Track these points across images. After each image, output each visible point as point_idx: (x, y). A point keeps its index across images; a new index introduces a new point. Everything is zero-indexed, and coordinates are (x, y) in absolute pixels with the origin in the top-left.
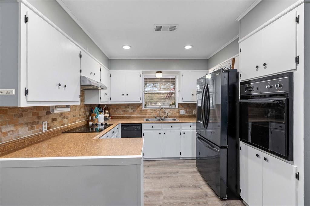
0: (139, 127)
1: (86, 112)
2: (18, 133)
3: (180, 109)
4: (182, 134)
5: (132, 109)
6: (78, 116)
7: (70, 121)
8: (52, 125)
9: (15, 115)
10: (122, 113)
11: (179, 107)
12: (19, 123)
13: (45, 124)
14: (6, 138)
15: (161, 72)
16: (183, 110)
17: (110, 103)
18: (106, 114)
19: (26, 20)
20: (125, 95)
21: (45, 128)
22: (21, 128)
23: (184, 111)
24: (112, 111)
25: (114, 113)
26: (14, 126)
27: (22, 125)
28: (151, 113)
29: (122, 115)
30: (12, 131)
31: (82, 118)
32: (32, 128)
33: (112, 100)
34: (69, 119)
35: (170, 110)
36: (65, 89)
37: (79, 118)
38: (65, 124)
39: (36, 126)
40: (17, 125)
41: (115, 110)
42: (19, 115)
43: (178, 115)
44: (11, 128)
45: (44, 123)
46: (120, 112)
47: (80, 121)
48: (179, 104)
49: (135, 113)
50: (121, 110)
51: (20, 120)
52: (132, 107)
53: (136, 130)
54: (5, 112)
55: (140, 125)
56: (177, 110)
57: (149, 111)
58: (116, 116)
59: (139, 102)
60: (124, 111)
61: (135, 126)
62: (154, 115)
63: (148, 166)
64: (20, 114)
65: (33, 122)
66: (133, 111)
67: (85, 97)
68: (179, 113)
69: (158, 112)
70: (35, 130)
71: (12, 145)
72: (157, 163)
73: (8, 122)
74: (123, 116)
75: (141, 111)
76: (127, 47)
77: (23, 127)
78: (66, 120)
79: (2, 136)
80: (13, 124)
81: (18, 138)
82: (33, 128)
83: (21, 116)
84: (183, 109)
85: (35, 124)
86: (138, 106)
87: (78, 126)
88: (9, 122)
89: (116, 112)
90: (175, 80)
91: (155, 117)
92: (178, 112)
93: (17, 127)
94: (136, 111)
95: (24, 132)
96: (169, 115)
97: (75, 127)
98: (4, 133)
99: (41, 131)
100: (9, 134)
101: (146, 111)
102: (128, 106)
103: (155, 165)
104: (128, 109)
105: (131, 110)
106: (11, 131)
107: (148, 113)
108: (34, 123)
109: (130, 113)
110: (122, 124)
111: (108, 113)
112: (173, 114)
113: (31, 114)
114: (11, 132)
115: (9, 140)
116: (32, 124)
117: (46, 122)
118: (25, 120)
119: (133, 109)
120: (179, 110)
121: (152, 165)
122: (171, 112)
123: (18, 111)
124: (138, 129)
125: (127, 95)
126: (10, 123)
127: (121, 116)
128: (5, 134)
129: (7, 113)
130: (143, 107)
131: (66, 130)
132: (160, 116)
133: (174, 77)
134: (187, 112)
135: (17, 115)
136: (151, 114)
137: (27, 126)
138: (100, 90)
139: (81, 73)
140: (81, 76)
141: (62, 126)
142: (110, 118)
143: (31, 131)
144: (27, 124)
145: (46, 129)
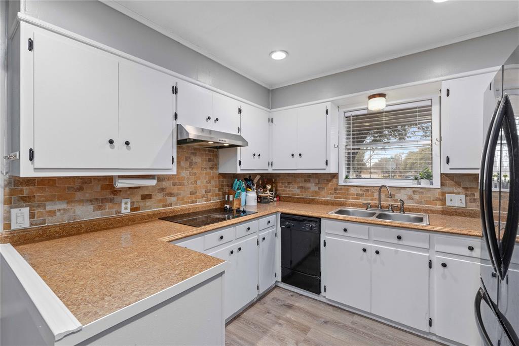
0: (314, 225)
1: (222, 186)
2: (74, 213)
3: (446, 189)
4: (436, 265)
5: (316, 184)
6: (203, 192)
7: (183, 200)
8: (141, 204)
9: (68, 188)
10: (298, 191)
11: (442, 184)
12: (77, 199)
13: (126, 203)
14: (54, 218)
15: (382, 95)
16: (459, 193)
17: (270, 171)
18: (268, 192)
19: (31, 46)
20: (296, 155)
21: (126, 208)
22: (80, 207)
23: (463, 197)
24: (281, 187)
25: (284, 190)
26: (68, 203)
27: (81, 202)
28: (358, 196)
29: (298, 195)
30: (64, 209)
31: (213, 195)
32: (100, 208)
33: (274, 167)
34: (180, 196)
35: (414, 192)
36: (129, 149)
37: (206, 196)
38: (170, 205)
39: (108, 205)
40: (72, 202)
41: (287, 185)
42: (75, 188)
43: (439, 207)
44: (63, 206)
45: (124, 201)
46: (294, 190)
47: (207, 200)
48: (444, 176)
49: (323, 193)
50: (296, 186)
51: (79, 195)
52: (317, 181)
53: (307, 231)
54: (51, 183)
55: (318, 220)
56: (437, 194)
57: (352, 190)
58: (287, 197)
59: (325, 169)
60: (302, 188)
61: (306, 222)
62: (366, 202)
63: (326, 322)
64: (79, 187)
65: (102, 200)
66: (319, 188)
67: (220, 160)
68: (443, 201)
69: (376, 195)
70: (107, 210)
71: (58, 229)
72: (352, 323)
73: (56, 197)
74: (300, 198)
75: (336, 189)
76: (279, 56)
77: (83, 205)
78: (173, 199)
79: (47, 216)
80: (64, 200)
81: (75, 220)
82: (102, 208)
83: (81, 189)
84: (460, 190)
85: (107, 202)
86: (330, 179)
87: (198, 210)
88: (58, 197)
89: (288, 189)
90: (430, 110)
91: (367, 206)
92: (441, 200)
93: (73, 204)
94: (324, 189)
95: (85, 212)
96: (407, 204)
97: (191, 212)
98: (50, 211)
99: (119, 212)
100: (58, 214)
101: (348, 190)
102: (307, 177)
103: (345, 327)
104: (308, 185)
105: (315, 186)
106: (62, 209)
107: (352, 194)
108: (104, 200)
109: (313, 193)
110: (282, 213)
111: (271, 190)
112: (420, 203)
113: (99, 187)
114: (62, 211)
115: (59, 222)
116: (99, 202)
117: (129, 201)
118: (87, 195)
119: (318, 184)
120: (443, 194)
121: (335, 324)
122: (417, 197)
123: (75, 182)
124: (311, 228)
125: (300, 155)
126: (61, 198)
127: (296, 198)
128: (52, 213)
129: (55, 184)
130: (341, 182)
131: (170, 215)
132: (380, 203)
133: (429, 103)
134: (475, 200)
135: (72, 187)
136: (359, 199)
137: (90, 203)
138: (239, 148)
139: (178, 120)
140: (177, 125)
141: (163, 207)
142: (275, 199)
143: (99, 212)
144: (91, 201)
145: (129, 210)
